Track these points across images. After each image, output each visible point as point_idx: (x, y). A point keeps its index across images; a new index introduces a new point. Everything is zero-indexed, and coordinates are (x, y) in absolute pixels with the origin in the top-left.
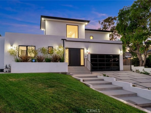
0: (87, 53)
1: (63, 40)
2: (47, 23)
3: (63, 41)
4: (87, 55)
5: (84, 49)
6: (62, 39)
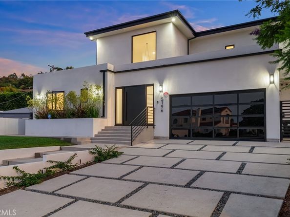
0: (162, 94)
2: (99, 43)
3: (102, 73)
4: (159, 100)
5: (153, 85)
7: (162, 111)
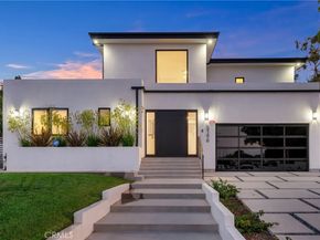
0: (207, 122)
1: (137, 89)
3: (134, 91)
4: (204, 128)
5: (196, 111)
6: (133, 88)
7: (208, 141)
